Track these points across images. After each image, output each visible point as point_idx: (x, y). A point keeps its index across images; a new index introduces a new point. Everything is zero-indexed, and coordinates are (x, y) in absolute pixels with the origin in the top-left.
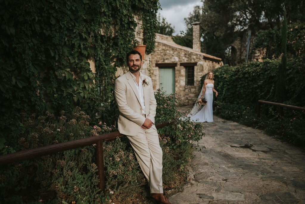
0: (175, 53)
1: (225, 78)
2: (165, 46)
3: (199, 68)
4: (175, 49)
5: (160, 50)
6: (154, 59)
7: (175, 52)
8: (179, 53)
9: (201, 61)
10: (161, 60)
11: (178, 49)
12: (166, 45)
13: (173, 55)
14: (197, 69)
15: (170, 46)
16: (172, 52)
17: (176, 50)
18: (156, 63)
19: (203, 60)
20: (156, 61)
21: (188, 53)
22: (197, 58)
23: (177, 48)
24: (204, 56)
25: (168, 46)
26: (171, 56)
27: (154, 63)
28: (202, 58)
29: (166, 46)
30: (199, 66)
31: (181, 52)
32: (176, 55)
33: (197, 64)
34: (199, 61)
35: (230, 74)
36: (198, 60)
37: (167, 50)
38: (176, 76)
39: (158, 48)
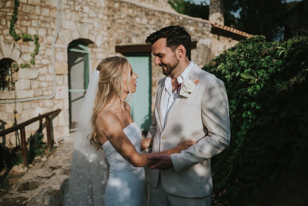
0: (152, 22)
1: (247, 84)
2: (131, 8)
3: (200, 55)
4: (150, 13)
5: (122, 17)
6: (113, 38)
7: (151, 19)
8: (160, 21)
9: (205, 36)
10: (125, 38)
11: (156, 13)
12: (134, 5)
13: (148, 26)
14: (197, 57)
15: (140, 7)
16: (145, 21)
17: (154, 15)
18: (115, 45)
19: (211, 35)
20: (118, 41)
21: (178, 21)
22: (196, 31)
23: (155, 11)
24: (212, 25)
25: (138, 7)
26: (143, 29)
27: (113, 45)
28: (208, 31)
29: (134, 9)
30: (200, 48)
31: (162, 20)
32: (153, 27)
33: (198, 45)
34: (202, 38)
35: (266, 69)
36: (200, 35)
37: (136, 16)
38: (153, 71)
39: (119, 13)
